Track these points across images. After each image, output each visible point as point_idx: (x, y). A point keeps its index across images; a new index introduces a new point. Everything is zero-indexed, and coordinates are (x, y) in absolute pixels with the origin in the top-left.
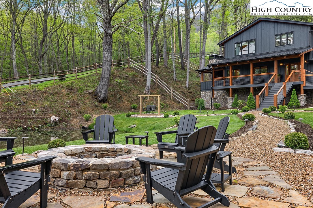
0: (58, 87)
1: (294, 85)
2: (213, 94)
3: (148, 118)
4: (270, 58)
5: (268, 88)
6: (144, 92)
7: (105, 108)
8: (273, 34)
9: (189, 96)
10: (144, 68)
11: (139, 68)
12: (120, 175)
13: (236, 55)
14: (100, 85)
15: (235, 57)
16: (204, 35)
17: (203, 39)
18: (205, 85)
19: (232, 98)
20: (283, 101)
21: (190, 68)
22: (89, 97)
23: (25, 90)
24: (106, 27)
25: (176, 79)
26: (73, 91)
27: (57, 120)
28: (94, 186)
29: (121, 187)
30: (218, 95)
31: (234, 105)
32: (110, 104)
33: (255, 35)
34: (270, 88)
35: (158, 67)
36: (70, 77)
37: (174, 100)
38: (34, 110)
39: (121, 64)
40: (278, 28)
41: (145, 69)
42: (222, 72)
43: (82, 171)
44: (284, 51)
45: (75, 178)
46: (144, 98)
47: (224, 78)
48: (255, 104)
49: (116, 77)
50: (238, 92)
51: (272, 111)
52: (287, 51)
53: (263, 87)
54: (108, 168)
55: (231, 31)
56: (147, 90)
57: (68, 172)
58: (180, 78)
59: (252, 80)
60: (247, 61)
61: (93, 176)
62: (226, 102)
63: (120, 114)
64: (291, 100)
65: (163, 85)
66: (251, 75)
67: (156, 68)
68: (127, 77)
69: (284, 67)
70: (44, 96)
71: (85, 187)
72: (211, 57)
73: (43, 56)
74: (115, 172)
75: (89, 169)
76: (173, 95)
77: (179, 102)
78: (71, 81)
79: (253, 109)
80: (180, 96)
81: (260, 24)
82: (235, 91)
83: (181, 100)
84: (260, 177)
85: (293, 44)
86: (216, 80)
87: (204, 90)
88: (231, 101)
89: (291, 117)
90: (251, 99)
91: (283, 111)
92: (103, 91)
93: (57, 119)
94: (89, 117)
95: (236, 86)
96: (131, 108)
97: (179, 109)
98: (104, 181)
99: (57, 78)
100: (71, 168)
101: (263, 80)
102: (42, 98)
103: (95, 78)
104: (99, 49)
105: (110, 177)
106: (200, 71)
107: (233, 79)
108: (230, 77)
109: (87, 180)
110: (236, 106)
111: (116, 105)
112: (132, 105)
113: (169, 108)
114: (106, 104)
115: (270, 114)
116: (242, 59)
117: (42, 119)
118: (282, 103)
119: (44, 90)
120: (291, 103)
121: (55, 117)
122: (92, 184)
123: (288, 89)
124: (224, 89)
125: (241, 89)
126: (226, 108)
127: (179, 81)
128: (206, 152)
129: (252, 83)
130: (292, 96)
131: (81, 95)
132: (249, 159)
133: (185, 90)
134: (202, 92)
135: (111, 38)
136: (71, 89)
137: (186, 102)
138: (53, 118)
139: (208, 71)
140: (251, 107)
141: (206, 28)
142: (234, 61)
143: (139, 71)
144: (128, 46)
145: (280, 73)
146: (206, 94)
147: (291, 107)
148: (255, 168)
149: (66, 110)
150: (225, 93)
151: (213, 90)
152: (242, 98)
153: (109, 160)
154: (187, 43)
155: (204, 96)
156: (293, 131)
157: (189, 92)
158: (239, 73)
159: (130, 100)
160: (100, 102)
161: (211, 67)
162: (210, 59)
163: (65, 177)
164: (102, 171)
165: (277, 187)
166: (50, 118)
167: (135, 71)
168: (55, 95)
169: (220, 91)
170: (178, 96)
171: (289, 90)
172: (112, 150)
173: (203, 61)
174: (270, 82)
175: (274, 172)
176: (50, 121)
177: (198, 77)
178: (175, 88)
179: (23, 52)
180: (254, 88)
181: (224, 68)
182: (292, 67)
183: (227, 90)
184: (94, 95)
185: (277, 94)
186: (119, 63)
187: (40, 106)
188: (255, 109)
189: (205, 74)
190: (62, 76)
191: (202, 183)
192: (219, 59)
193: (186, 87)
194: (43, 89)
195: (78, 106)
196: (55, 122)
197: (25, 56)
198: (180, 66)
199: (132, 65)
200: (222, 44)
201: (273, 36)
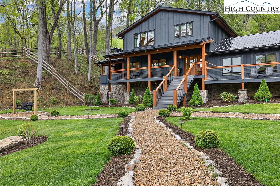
1: (194, 79)
2: (110, 89)
4: (169, 47)
5: (166, 82)
6: (34, 85)
8: (172, 24)
9: (90, 90)
13: (135, 47)
15: (134, 49)
18: (104, 78)
19: (129, 93)
20: (183, 98)
25: (77, 73)
30: (117, 90)
31: (130, 102)
33: (154, 26)
34: (169, 82)
35: (60, 60)
37: (70, 95)
40: (177, 18)
42: (121, 65)
44: (183, 42)
47: (121, 70)
48: (151, 101)
50: (137, 86)
52: (187, 42)
53: (161, 81)
56: (37, 83)
58: (83, 72)
59: (150, 73)
62: (123, 97)
64: (193, 96)
65: (59, 77)
66: (149, 68)
67: (58, 60)
68: (18, 68)
69: (183, 60)
72: (113, 51)
76: (69, 88)
77: (76, 97)
79: (149, 107)
81: (159, 14)
82: (133, 85)
85: (192, 35)
86: (113, 72)
87: (104, 84)
88: (128, 97)
90: (147, 95)
95: (134, 80)
97: (73, 105)
106: (99, 64)
107: (130, 71)
108: (128, 69)
110: (132, 102)
113: (61, 103)
116: (140, 50)
120: (193, 100)
125: (140, 84)
126: (123, 103)
127: (81, 75)
129: (150, 77)
130: (194, 92)
133: (86, 83)
134: (101, 86)
137: (81, 97)
140: (147, 104)
145: (179, 67)
146: (106, 88)
147: (193, 105)
150: (124, 87)
151: (110, 84)
152: (141, 93)
155: (103, 90)
157: (90, 86)
162: (111, 52)
167: (32, 62)
169: (119, 85)
170: (75, 90)
171: (189, 85)
174: (169, 75)
178: (75, 81)
180: (152, 82)
185: (177, 89)
188: (152, 107)
192: (120, 52)
193: (87, 81)
198: (86, 60)
199: (28, 56)
200: (121, 35)
201: (172, 26)
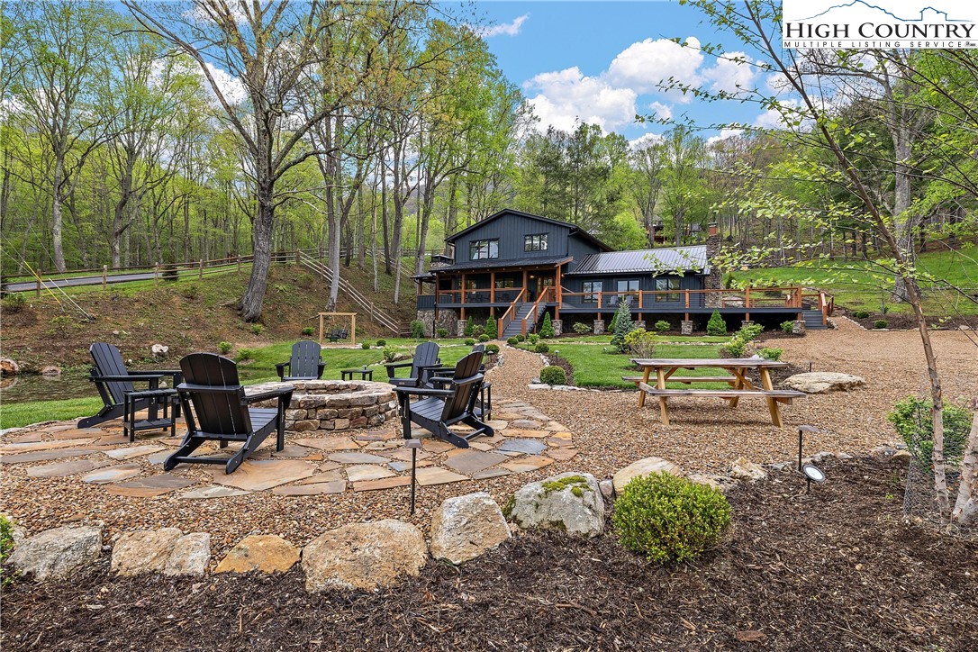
0: (165, 293)
1: (547, 307)
2: (436, 315)
3: (336, 350)
4: (518, 267)
5: (514, 310)
6: (327, 308)
7: (256, 333)
8: (522, 233)
9: (399, 317)
10: (325, 269)
11: (316, 268)
12: (364, 413)
13: (471, 259)
14: (248, 292)
15: (469, 261)
16: (423, 224)
17: (422, 229)
18: (424, 300)
19: (465, 323)
20: (534, 329)
21: (401, 274)
22: (227, 312)
23: (94, 295)
24: (264, 196)
25: (377, 290)
26: (194, 301)
27: (165, 351)
28: (332, 427)
29: (364, 427)
31: (467, 333)
32: (265, 325)
33: (498, 234)
34: (517, 310)
35: (348, 268)
36: (187, 276)
37: (374, 323)
38: (116, 332)
39: (284, 259)
40: (529, 227)
41: (327, 270)
42: (450, 282)
43: (316, 409)
44: (535, 259)
45: (307, 418)
46: (326, 318)
47: (452, 291)
48: (496, 331)
49: (275, 280)
50: (473, 313)
51: (520, 341)
52: (541, 258)
53: (508, 308)
54: (348, 404)
55: (463, 222)
56: (331, 306)
57: (296, 411)
58: (384, 288)
59: (492, 297)
60: (486, 269)
61: (331, 414)
62: (456, 327)
63: (284, 343)
64: (544, 327)
65: (357, 297)
66: (492, 290)
67: (345, 269)
68: (295, 281)
69: (535, 280)
70: (136, 307)
71: (320, 428)
72: (435, 259)
73: (121, 232)
74: (357, 409)
75: (324, 406)
76: (374, 314)
77: (383, 326)
78: (191, 282)
79: (493, 338)
80: (385, 316)
81: (506, 219)
82: (469, 311)
83: (386, 322)
84: (518, 412)
85: (547, 250)
86: (441, 293)
87: (423, 309)
88: (463, 327)
89: (543, 350)
90: (491, 324)
91: (533, 341)
92: (254, 304)
93: (165, 349)
94: (228, 347)
95: (469, 305)
96: (304, 333)
97: (384, 337)
98: (343, 420)
99: (160, 275)
100: (302, 405)
101: (508, 297)
102: (133, 311)
103: (236, 280)
104: (235, 227)
105: (352, 415)
106: (417, 279)
107: (466, 293)
108: (462, 291)
109: (321, 420)
110: (470, 333)
111: (275, 328)
112: (305, 329)
113: (368, 335)
114: (258, 326)
115: (517, 346)
116: (480, 266)
117: (133, 348)
118: (532, 332)
119: (136, 297)
120: (544, 331)
121: (160, 346)
122: (329, 424)
123: (539, 312)
124: (453, 309)
125: (477, 310)
126: (455, 335)
127: (383, 293)
128: (473, 379)
129: (492, 302)
130: (544, 322)
131: (210, 309)
132: (502, 397)
133: (393, 306)
134: (419, 312)
135: (272, 214)
136: (192, 297)
137: (393, 326)
138: (156, 349)
139: (430, 280)
140: (491, 335)
141: (427, 214)
142: (468, 267)
143: (316, 274)
144: (292, 228)
145: (529, 289)
146: (427, 314)
147: (544, 337)
148: (510, 405)
149: (183, 334)
150: (454, 314)
151: (436, 309)
152: (478, 322)
153: (349, 396)
154: (397, 235)
155: (422, 318)
156: (547, 365)
157: (399, 311)
158: (475, 286)
159: (302, 320)
160: (248, 321)
161: (435, 274)
162: (432, 261)
163: (292, 417)
164: (341, 407)
165: (537, 420)
166: (150, 348)
167: (310, 272)
168: (159, 306)
169: (447, 311)
170: (381, 315)
171: (541, 314)
172: (332, 387)
173: (421, 264)
174: (517, 301)
175: (532, 408)
176: (152, 352)
177: (412, 287)
178: (376, 303)
179: (77, 220)
180: (495, 308)
181: (454, 277)
182: (545, 281)
183: (458, 310)
184: (238, 309)
185: (526, 319)
186: (281, 256)
187: (128, 325)
188: (496, 338)
189: (424, 283)
190: (172, 273)
191: (465, 415)
192: (445, 262)
193: (393, 302)
194: (133, 294)
195: (205, 327)
196: (161, 355)
197: (79, 229)
198: (384, 268)
199: (304, 261)
200: (453, 240)
201: (522, 236)
